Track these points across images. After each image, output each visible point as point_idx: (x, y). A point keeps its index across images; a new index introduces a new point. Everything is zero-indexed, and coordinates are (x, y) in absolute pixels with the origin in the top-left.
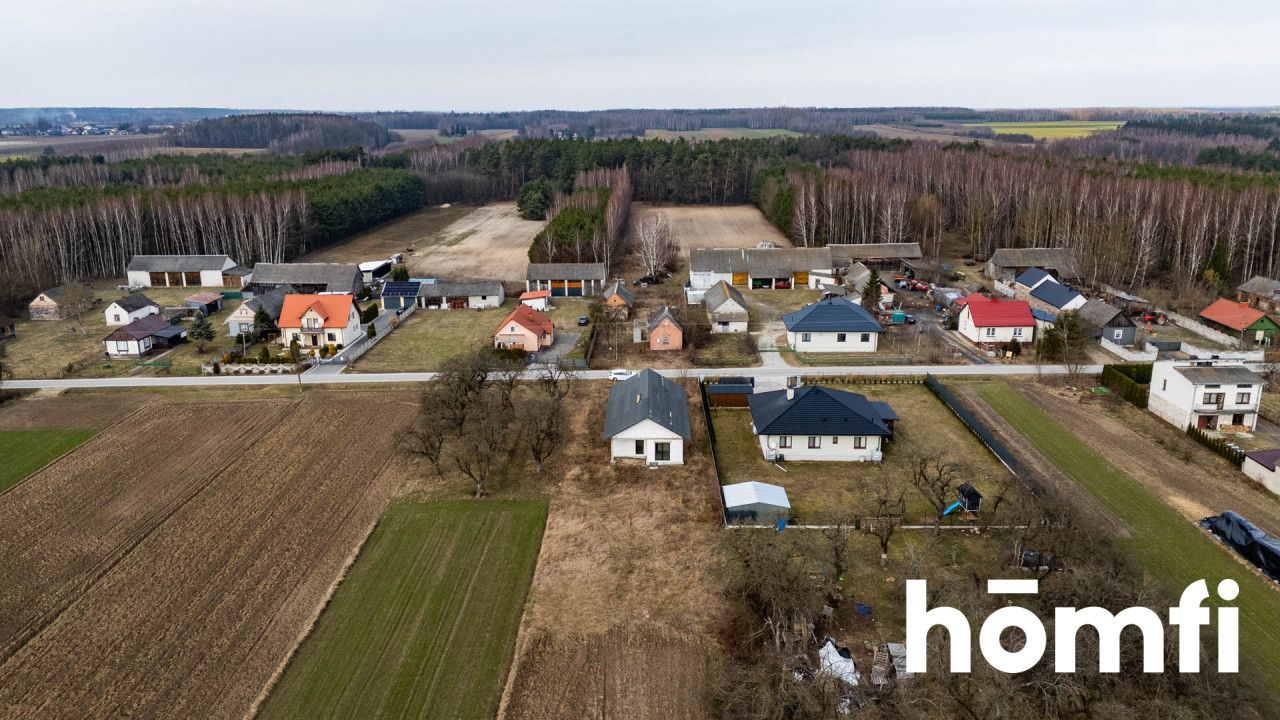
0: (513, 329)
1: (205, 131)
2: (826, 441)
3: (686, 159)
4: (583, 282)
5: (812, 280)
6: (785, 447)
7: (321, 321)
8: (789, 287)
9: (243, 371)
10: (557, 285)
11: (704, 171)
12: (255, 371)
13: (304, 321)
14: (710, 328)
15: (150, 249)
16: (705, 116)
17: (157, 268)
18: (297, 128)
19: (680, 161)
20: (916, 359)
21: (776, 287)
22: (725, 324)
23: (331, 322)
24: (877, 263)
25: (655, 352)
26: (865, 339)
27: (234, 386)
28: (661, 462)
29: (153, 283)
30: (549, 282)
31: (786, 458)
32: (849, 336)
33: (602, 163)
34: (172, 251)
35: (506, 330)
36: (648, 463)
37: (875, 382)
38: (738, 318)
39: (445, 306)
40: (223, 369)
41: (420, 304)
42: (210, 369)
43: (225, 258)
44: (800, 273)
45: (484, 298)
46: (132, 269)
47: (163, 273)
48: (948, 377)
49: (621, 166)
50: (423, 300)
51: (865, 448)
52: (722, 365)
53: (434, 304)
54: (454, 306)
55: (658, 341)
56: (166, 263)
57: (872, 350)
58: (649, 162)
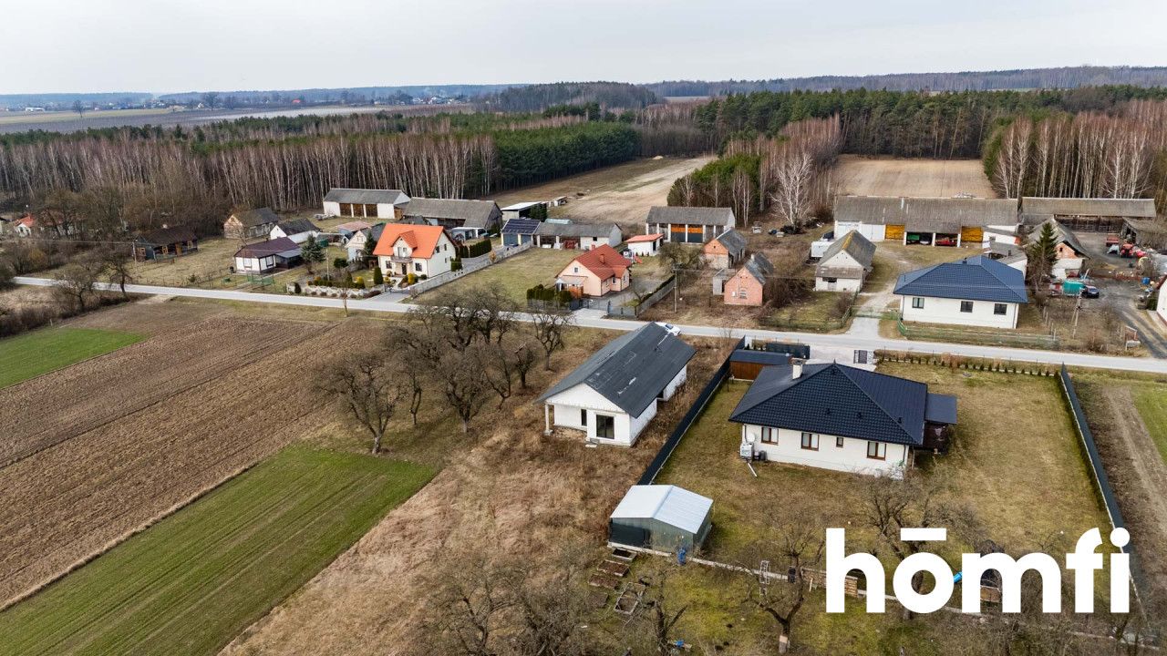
0: (576, 270)
1: (507, 98)
2: (826, 442)
3: (911, 108)
4: (704, 227)
5: (986, 236)
6: (769, 442)
7: (410, 250)
8: (955, 245)
9: (319, 293)
10: (676, 230)
11: (928, 121)
12: (329, 294)
13: (395, 249)
14: (813, 284)
15: (354, 183)
16: (989, 78)
17: (345, 201)
18: (578, 93)
19: (903, 111)
20: (1069, 342)
21: (937, 244)
22: (832, 280)
23: (419, 252)
24: (1091, 222)
25: (728, 307)
26: (1000, 310)
27: (298, 306)
28: (603, 440)
29: (342, 213)
30: (669, 226)
31: (770, 458)
32: (977, 305)
33: (816, 114)
34: (369, 186)
35: (569, 271)
36: (588, 439)
37: (982, 369)
38: (850, 274)
39: (558, 245)
40: (303, 290)
41: (535, 243)
42: (293, 289)
43: (398, 193)
44: (973, 229)
45: (595, 239)
46: (326, 200)
47: (349, 204)
48: (1099, 372)
49: (833, 116)
50: (538, 238)
51: (883, 459)
52: (795, 328)
53: (548, 243)
54: (566, 247)
55: (734, 294)
56: (355, 196)
57: (1010, 327)
58: (869, 111)
